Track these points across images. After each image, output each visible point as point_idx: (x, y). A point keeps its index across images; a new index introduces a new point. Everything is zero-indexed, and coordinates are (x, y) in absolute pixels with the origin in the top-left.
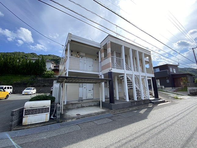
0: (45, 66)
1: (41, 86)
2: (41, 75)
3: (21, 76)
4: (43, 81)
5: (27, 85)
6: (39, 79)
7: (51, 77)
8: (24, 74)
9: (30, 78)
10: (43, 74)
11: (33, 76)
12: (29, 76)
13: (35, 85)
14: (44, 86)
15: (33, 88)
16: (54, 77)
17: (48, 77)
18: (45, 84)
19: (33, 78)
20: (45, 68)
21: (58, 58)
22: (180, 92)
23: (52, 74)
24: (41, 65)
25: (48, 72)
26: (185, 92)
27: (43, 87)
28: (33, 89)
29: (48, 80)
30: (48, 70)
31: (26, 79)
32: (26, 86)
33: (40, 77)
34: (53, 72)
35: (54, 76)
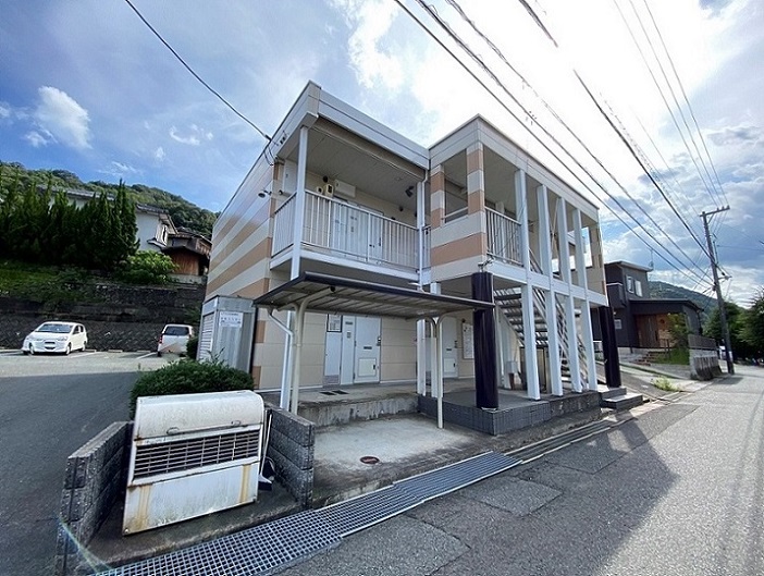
0: (131, 229)
1: (111, 320)
2: (112, 270)
3: (16, 268)
4: (120, 299)
5: (40, 311)
6: (103, 284)
7: (159, 283)
8: (30, 260)
9: (55, 278)
10: (121, 266)
11: (70, 271)
12: (53, 268)
13: (78, 310)
14: (124, 318)
15: (75, 325)
16: (170, 281)
17: (144, 280)
18: (126, 311)
19: (71, 282)
20: (133, 238)
21: (179, 204)
22: (660, 366)
23: (161, 270)
24: (114, 223)
25: (144, 256)
26: (679, 366)
27: (118, 321)
28: (77, 329)
29: (145, 293)
30: (143, 248)
31: (37, 281)
32: (37, 315)
33: (105, 276)
34: (167, 261)
35: (173, 277)
